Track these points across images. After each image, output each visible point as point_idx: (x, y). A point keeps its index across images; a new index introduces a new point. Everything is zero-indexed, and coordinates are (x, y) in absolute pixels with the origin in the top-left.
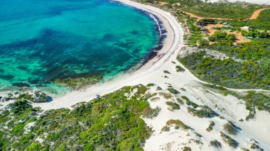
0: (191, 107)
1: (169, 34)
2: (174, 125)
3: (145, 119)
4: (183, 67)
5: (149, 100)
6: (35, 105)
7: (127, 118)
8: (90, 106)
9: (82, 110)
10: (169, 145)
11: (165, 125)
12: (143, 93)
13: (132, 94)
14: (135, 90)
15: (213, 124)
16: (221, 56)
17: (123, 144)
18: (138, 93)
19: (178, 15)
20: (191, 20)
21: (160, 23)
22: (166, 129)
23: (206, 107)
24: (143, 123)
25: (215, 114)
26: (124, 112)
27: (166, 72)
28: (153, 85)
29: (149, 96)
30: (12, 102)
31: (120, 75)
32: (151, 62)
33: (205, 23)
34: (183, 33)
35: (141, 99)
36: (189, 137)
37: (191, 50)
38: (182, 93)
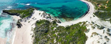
0: (98, 27)
1: (91, 7)
2: (94, 34)
3: (85, 33)
4: (95, 15)
5: (86, 26)
6: (57, 23)
7: (80, 33)
8: (70, 27)
9: (68, 28)
10: (93, 42)
11: (91, 35)
12: (85, 24)
13: (82, 25)
14: (83, 23)
15: (104, 31)
16: (103, 12)
17: (79, 43)
18: (83, 24)
19: (92, 3)
20: (95, 4)
21: (88, 5)
22: (92, 36)
23: (102, 26)
24: (85, 35)
25: (104, 27)
26: (79, 31)
27: (91, 17)
28: (87, 21)
29: (86, 25)
30: (53, 21)
31: (79, 19)
32: (87, 15)
33: (98, 4)
34: (94, 7)
35: (84, 26)
36: (99, 38)
37: (96, 11)
38: (95, 23)
